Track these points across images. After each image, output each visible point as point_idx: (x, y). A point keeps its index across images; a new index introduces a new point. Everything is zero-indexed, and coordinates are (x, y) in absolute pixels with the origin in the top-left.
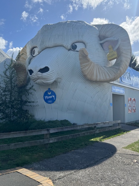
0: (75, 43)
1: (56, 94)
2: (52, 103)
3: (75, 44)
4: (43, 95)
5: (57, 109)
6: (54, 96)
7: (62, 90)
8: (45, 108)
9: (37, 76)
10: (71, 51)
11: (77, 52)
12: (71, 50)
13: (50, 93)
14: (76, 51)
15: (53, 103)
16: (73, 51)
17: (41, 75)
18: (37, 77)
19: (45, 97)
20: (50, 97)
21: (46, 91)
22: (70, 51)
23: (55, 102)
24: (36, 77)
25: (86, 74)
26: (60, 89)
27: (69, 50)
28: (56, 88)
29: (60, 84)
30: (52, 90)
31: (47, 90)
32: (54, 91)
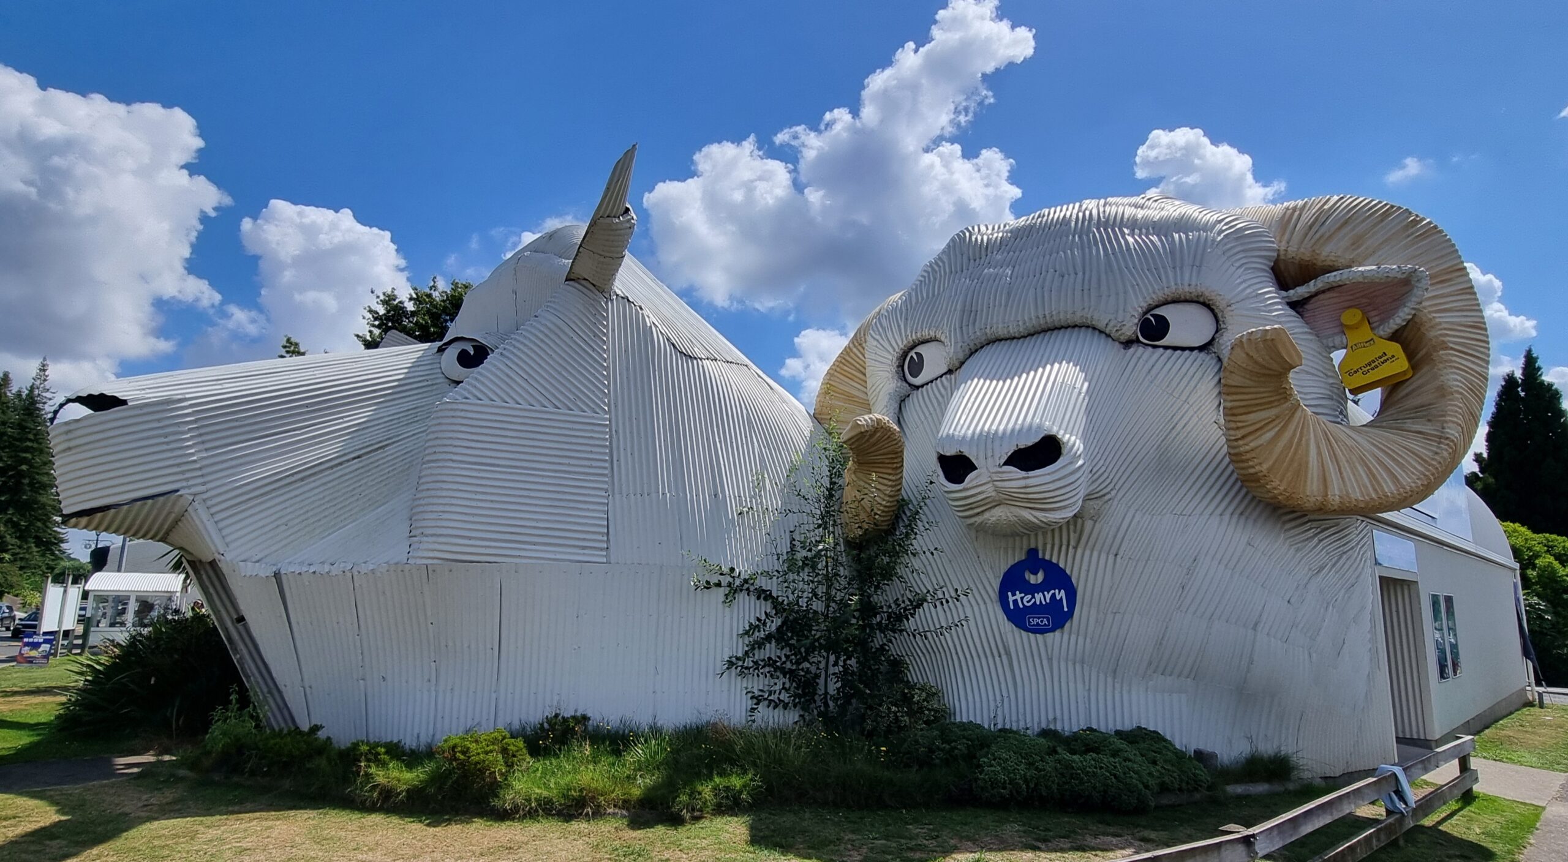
0: (1157, 306)
1: (1074, 580)
2: (1053, 630)
3: (1157, 312)
4: (997, 586)
5: (1083, 662)
6: (1061, 595)
7: (1111, 557)
8: (1008, 654)
9: (997, 490)
10: (1141, 349)
11: (1169, 351)
12: (1138, 341)
13: (1035, 573)
14: (1166, 348)
15: (1058, 633)
16: (1150, 349)
17: (1022, 483)
18: (994, 494)
19: (1011, 599)
20: (1039, 597)
21: (1011, 563)
22: (1132, 350)
23: (1067, 625)
24: (989, 491)
25: (1265, 466)
26: (1095, 554)
27: (1128, 343)
28: (1076, 548)
29: (1098, 526)
30: (1047, 557)
31: (1019, 556)
32: (1062, 565)
